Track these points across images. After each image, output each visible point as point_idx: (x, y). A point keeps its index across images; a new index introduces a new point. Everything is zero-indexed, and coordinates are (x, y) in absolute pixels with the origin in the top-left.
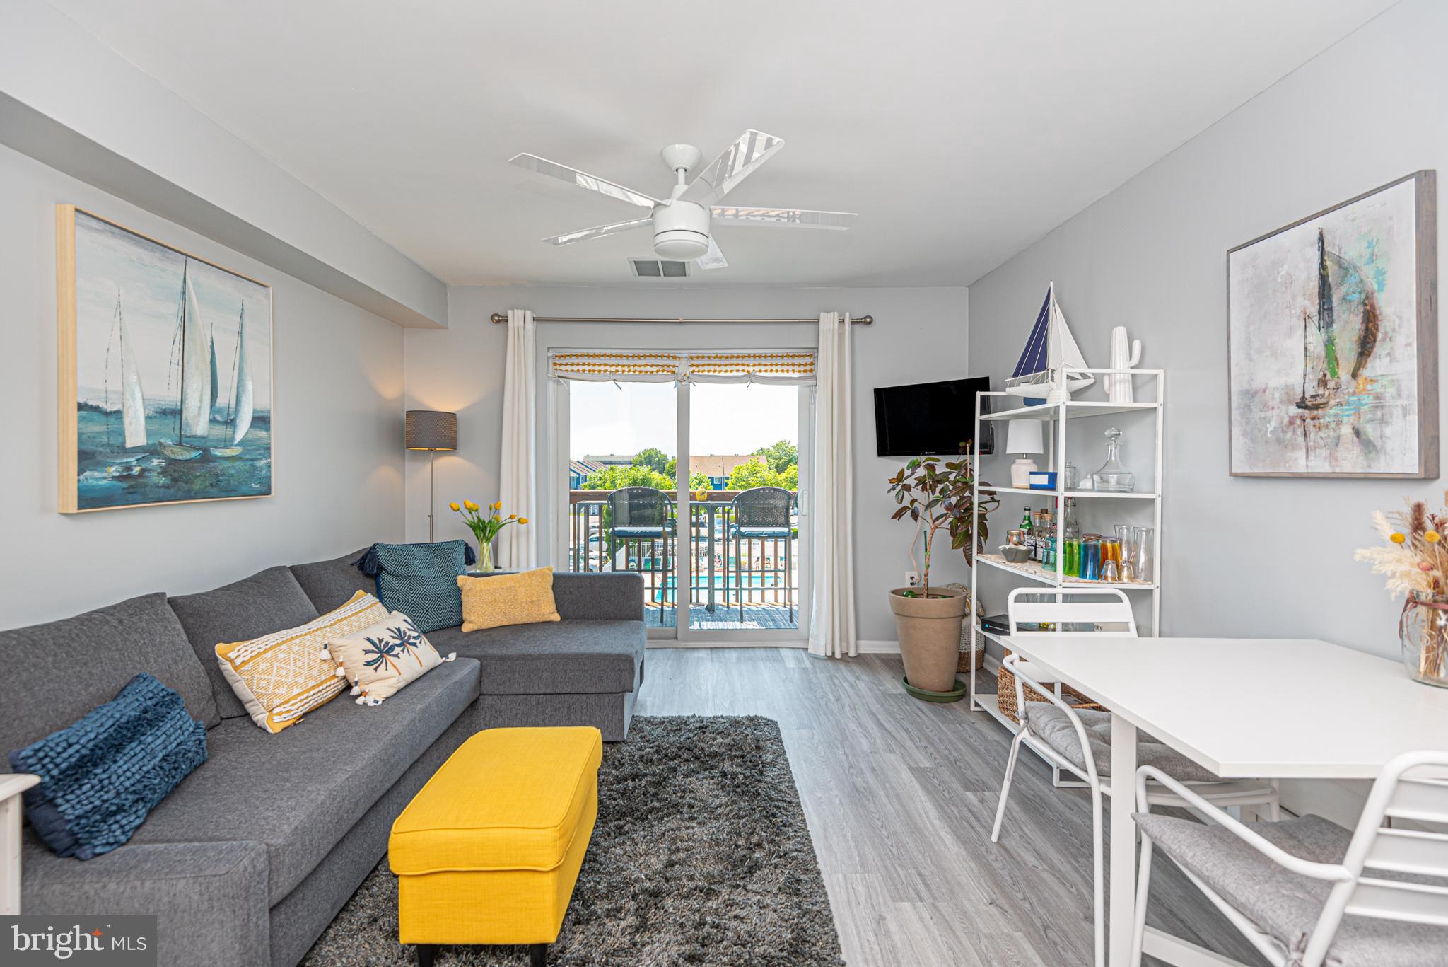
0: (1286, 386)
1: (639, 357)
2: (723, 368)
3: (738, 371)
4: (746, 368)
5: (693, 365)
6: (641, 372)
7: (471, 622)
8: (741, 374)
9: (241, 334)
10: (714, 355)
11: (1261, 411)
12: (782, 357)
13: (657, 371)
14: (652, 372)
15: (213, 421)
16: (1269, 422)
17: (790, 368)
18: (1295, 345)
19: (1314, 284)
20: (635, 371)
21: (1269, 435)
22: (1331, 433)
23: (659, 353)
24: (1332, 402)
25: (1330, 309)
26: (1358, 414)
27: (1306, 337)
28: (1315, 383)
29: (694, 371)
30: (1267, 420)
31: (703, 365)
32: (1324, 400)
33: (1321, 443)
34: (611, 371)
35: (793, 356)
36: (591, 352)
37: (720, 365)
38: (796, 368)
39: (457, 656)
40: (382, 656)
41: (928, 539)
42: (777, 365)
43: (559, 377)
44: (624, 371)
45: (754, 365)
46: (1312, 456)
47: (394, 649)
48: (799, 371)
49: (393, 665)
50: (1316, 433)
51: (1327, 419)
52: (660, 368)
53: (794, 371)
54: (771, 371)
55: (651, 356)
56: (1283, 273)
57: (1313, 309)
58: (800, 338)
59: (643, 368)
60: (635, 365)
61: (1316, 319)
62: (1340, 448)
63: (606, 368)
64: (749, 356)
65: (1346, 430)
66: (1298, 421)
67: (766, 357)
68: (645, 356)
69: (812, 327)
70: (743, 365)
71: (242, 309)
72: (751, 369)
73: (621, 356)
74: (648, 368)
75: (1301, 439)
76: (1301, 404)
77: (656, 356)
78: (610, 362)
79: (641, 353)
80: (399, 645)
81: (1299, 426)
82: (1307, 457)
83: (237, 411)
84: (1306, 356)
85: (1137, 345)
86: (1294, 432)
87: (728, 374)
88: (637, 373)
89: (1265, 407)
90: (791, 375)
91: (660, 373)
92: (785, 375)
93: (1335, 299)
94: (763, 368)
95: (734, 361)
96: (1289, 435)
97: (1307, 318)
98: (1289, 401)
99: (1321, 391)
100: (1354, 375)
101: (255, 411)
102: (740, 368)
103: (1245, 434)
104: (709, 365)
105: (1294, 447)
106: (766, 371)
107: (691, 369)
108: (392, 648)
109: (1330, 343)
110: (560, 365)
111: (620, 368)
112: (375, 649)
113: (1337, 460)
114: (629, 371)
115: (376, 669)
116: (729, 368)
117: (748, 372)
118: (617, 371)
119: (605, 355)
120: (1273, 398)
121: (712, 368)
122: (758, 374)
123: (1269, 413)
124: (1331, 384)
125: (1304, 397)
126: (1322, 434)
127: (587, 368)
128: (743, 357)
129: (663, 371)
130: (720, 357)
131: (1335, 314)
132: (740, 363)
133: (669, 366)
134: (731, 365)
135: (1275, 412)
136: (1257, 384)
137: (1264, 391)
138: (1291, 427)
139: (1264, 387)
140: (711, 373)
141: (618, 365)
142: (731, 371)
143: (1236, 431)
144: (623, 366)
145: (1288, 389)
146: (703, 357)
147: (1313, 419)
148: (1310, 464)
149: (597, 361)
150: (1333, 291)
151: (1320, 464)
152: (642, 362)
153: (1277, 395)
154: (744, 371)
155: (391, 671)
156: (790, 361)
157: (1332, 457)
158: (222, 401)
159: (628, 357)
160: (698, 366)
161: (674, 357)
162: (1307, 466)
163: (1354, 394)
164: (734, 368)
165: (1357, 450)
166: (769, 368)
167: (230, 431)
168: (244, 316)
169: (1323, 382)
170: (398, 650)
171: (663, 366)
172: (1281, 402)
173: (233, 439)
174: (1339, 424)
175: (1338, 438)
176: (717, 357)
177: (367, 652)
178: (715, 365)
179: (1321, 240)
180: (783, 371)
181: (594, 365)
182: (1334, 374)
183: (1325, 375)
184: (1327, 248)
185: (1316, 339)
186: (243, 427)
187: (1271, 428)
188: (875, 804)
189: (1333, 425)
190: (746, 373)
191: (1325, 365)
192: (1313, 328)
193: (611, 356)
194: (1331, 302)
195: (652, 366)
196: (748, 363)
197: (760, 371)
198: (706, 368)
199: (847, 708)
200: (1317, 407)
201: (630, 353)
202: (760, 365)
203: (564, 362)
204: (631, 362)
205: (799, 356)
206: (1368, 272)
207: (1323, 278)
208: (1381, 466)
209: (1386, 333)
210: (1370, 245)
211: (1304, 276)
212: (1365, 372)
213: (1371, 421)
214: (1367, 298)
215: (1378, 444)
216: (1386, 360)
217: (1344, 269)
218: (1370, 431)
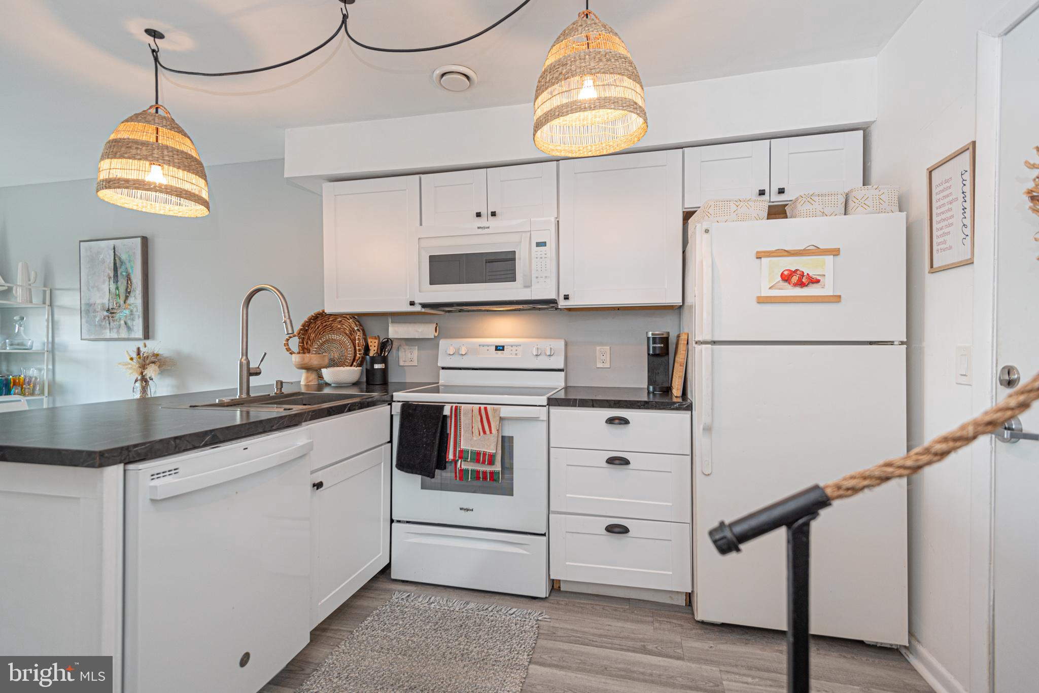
0: (103, 303)
11: (93, 312)
18: (105, 287)
19: (112, 265)
21: (96, 323)
22: (118, 323)
24: (118, 312)
25: (117, 276)
26: (126, 317)
27: (109, 285)
28: (112, 304)
30: (95, 317)
32: (115, 311)
33: (115, 327)
46: (112, 332)
50: (113, 323)
51: (116, 318)
56: (101, 257)
57: (112, 275)
61: (113, 279)
62: (121, 329)
65: (122, 322)
66: (107, 318)
75: (108, 325)
76: (108, 310)
81: (107, 320)
82: (110, 332)
84: (109, 292)
85: (33, 274)
86: (105, 322)
89: (95, 311)
93: (119, 273)
96: (104, 323)
97: (110, 278)
98: (104, 310)
99: (114, 307)
100: (125, 302)
103: (87, 322)
105: (106, 328)
109: (117, 289)
113: (119, 333)
120: (98, 308)
123: (96, 314)
124: (118, 305)
125: (109, 308)
126: (115, 323)
131: (119, 278)
135: (99, 313)
136: (92, 301)
137: (95, 304)
138: (105, 320)
143: (83, 320)
145: (103, 304)
147: (112, 317)
148: (111, 335)
150: (118, 269)
151: (115, 336)
153: (99, 307)
157: (118, 332)
163: (125, 309)
165: (126, 330)
169: (115, 304)
172: (101, 309)
174: (120, 320)
175: (120, 325)
179: (114, 248)
182: (119, 301)
184: (116, 253)
185: (113, 286)
187: (97, 319)
189: (118, 320)
191: (116, 297)
192: (112, 282)
194: (117, 273)
200: (113, 313)
206: (128, 265)
207: (115, 264)
208: (133, 336)
209: (133, 289)
210: (129, 256)
211: (108, 261)
212: (128, 302)
213: (130, 319)
214: (128, 275)
215: (132, 327)
216: (134, 298)
217: (122, 263)
218: (129, 322)
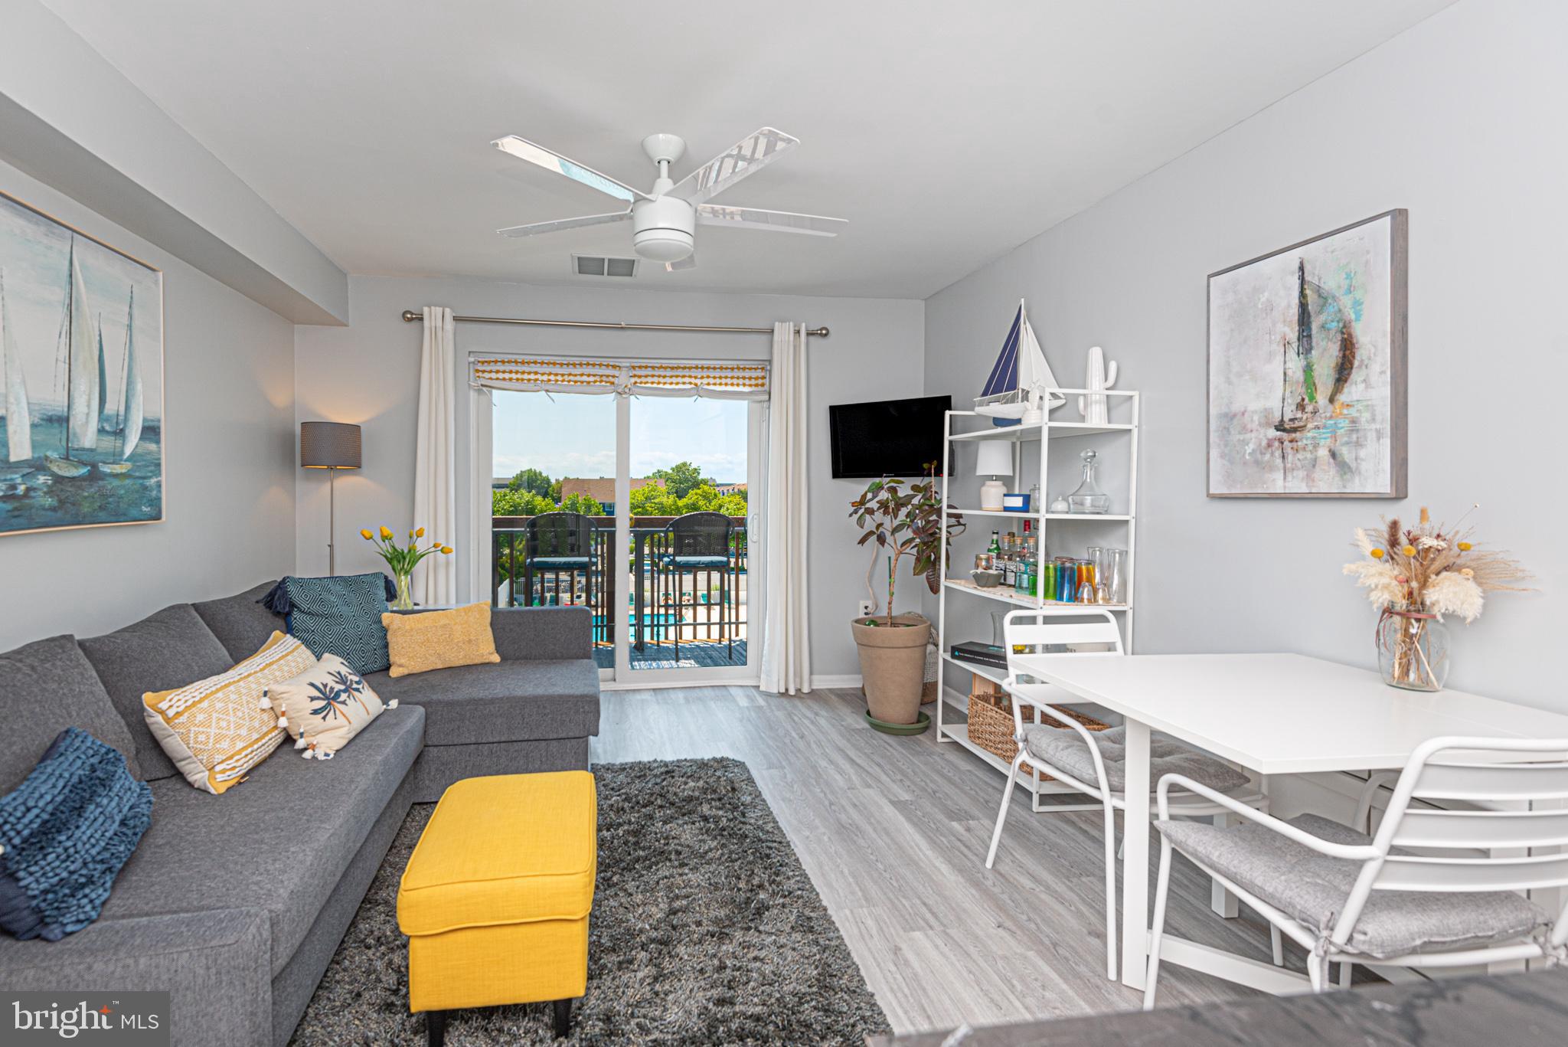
0: (1266, 409)
1: (574, 365)
2: (668, 380)
3: (684, 383)
4: (693, 380)
5: (635, 376)
6: (576, 382)
7: (401, 666)
8: (688, 386)
9: (130, 327)
10: (658, 365)
11: (1240, 433)
12: (732, 369)
13: (595, 382)
14: (589, 383)
15: (101, 431)
16: (1247, 445)
17: (741, 381)
18: (1274, 370)
19: (1294, 311)
20: (569, 381)
21: (1247, 457)
22: (1309, 456)
23: (598, 361)
24: (1310, 426)
25: (1309, 336)
26: (1335, 438)
27: (1285, 362)
28: (1294, 407)
29: (636, 383)
30: (1245, 443)
31: (646, 376)
32: (1302, 424)
33: (1299, 464)
34: (542, 381)
35: (744, 369)
36: (520, 358)
37: (664, 377)
38: (747, 382)
39: (399, 704)
40: (329, 704)
41: (892, 565)
42: (726, 377)
43: (482, 385)
44: (557, 381)
45: (702, 378)
46: (1289, 478)
47: (339, 696)
48: (750, 385)
49: (342, 713)
50: (1294, 455)
51: (1305, 442)
52: (598, 379)
53: (744, 385)
54: (720, 384)
55: (588, 364)
56: (1263, 299)
57: (1293, 334)
58: (752, 348)
59: (578, 378)
60: (570, 375)
61: (1295, 345)
62: (1317, 469)
63: (536, 377)
64: (697, 367)
65: (1323, 453)
66: (1276, 444)
67: (714, 368)
68: (581, 365)
69: (764, 338)
70: (690, 377)
71: (132, 298)
72: (698, 382)
73: (554, 364)
74: (585, 378)
75: (1279, 461)
76: (1280, 427)
77: (594, 365)
78: (540, 370)
79: (577, 360)
80: (344, 691)
81: (1277, 449)
82: (1285, 478)
83: (126, 419)
84: (1285, 380)
85: (1113, 366)
86: (1272, 454)
87: (674, 386)
88: (572, 383)
89: (1244, 429)
90: (741, 389)
91: (598, 383)
92: (735, 388)
93: (1314, 327)
94: (712, 381)
95: (680, 372)
96: (1267, 457)
97: (1287, 344)
98: (1268, 424)
99: (1299, 415)
100: (1331, 400)
101: (145, 420)
102: (687, 380)
103: (1223, 456)
104: (653, 376)
105: (1272, 468)
106: (715, 384)
107: (633, 380)
108: (338, 695)
109: (1308, 369)
110: (484, 371)
111: (552, 377)
112: (321, 696)
113: (1313, 481)
114: (563, 381)
115: (324, 718)
116: (674, 380)
117: (696, 385)
118: (550, 380)
119: (535, 363)
120: (1252, 421)
121: (656, 379)
122: (706, 387)
123: (1248, 436)
124: (1309, 408)
125: (1282, 420)
126: (1299, 456)
127: (514, 376)
128: (690, 368)
129: (601, 381)
130: (665, 368)
131: (1314, 340)
132: (687, 374)
133: (608, 376)
134: (677, 376)
135: (1253, 435)
136: (1236, 407)
137: (1243, 414)
138: (1270, 449)
139: (1243, 410)
140: (655, 385)
141: (550, 374)
142: (677, 383)
143: (1214, 453)
144: (556, 375)
145: (1267, 412)
146: (646, 367)
147: (1291, 441)
148: (1287, 484)
149: (526, 369)
150: (1312, 319)
151: (1297, 485)
152: (578, 371)
153: (1256, 418)
154: (690, 383)
155: (341, 720)
156: (741, 374)
157: (1309, 478)
158: (110, 408)
159: (561, 365)
160: (640, 377)
161: (614, 367)
162: (1285, 487)
163: (1331, 418)
164: (680, 380)
165: (1333, 471)
166: (718, 381)
167: (119, 443)
168: (134, 306)
169: (1301, 406)
170: (343, 696)
171: (602, 376)
172: (1260, 424)
173: (122, 453)
174: (1316, 446)
175: (1315, 460)
176: (661, 367)
177: (313, 699)
178: (659, 376)
179: (1302, 269)
180: (732, 384)
181: (523, 373)
182: (1312, 399)
183: (1303, 400)
184: (1308, 278)
185: (1296, 365)
186: (133, 441)
187: (1249, 449)
188: (864, 839)
189: (1310, 447)
190: (693, 386)
191: (1304, 389)
192: (1292, 353)
193: (542, 363)
194: (1310, 329)
195: (589, 375)
196: (695, 374)
197: (709, 384)
198: (650, 379)
199: (814, 746)
200: (1295, 430)
201: (565, 360)
202: (708, 377)
203: (488, 368)
204: (565, 370)
205: (750, 369)
206: (1346, 302)
207: (1303, 306)
208: (1355, 487)
209: (1362, 361)
210: (1348, 276)
211: (1284, 304)
212: (1342, 398)
213: (1347, 443)
214: (1344, 327)
215: (1353, 465)
216: (1362, 386)
217: (1324, 298)
218: (1346, 453)
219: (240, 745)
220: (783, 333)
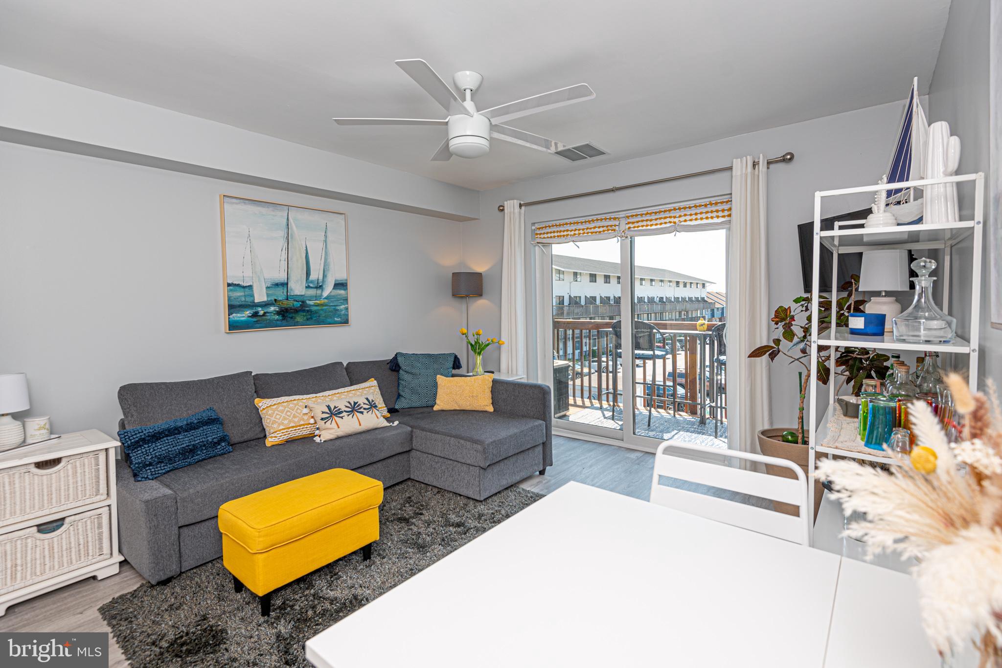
1: (589, 222)
2: (654, 222)
3: (666, 223)
4: (672, 220)
5: (629, 223)
6: (592, 233)
8: (668, 225)
9: (326, 241)
10: (645, 212)
12: (706, 206)
13: (604, 231)
14: (600, 232)
15: (308, 287)
17: (714, 214)
20: (588, 233)
23: (603, 217)
29: (629, 228)
31: (638, 222)
34: (571, 235)
35: (716, 204)
36: (558, 223)
37: (651, 220)
38: (720, 214)
40: (331, 416)
42: (701, 213)
43: (538, 243)
44: (580, 234)
45: (680, 216)
48: (723, 216)
49: (336, 422)
52: (605, 228)
53: (718, 217)
54: (696, 219)
55: (597, 220)
58: (712, 186)
59: (592, 230)
60: (587, 229)
63: (568, 233)
64: (675, 209)
67: (690, 208)
68: (593, 221)
70: (670, 217)
71: (326, 228)
72: (676, 220)
73: (577, 223)
74: (597, 230)
77: (601, 220)
78: (570, 228)
79: (590, 218)
80: (349, 412)
83: (323, 281)
87: (659, 226)
88: (590, 234)
90: (716, 220)
91: (606, 232)
92: (710, 221)
94: (688, 218)
95: (662, 215)
101: (336, 281)
102: (668, 220)
104: (642, 221)
106: (691, 220)
107: (628, 226)
108: (342, 412)
110: (541, 234)
111: (577, 232)
112: (329, 412)
114: (583, 234)
115: (325, 423)
116: (658, 222)
117: (675, 223)
118: (575, 234)
119: (567, 224)
121: (645, 223)
122: (683, 223)
127: (556, 234)
128: (670, 211)
129: (608, 230)
130: (651, 214)
132: (668, 216)
133: (611, 226)
134: (660, 218)
140: (644, 228)
141: (576, 230)
142: (661, 224)
144: (579, 230)
146: (637, 215)
149: (562, 229)
152: (592, 225)
154: (670, 222)
155: (334, 425)
156: (714, 208)
158: (313, 277)
159: (582, 223)
160: (633, 223)
161: (615, 219)
164: (663, 221)
166: (694, 217)
167: (319, 292)
168: (328, 232)
170: (344, 414)
171: (607, 226)
173: (321, 295)
176: (647, 213)
177: (323, 413)
178: (647, 220)
180: (707, 218)
181: (561, 231)
186: (328, 290)
190: (672, 224)
193: (571, 223)
195: (599, 227)
196: (674, 215)
197: (685, 221)
198: (640, 224)
201: (583, 219)
202: (685, 215)
203: (543, 232)
204: (584, 226)
205: (722, 203)
219: (281, 427)
220: (741, 167)
